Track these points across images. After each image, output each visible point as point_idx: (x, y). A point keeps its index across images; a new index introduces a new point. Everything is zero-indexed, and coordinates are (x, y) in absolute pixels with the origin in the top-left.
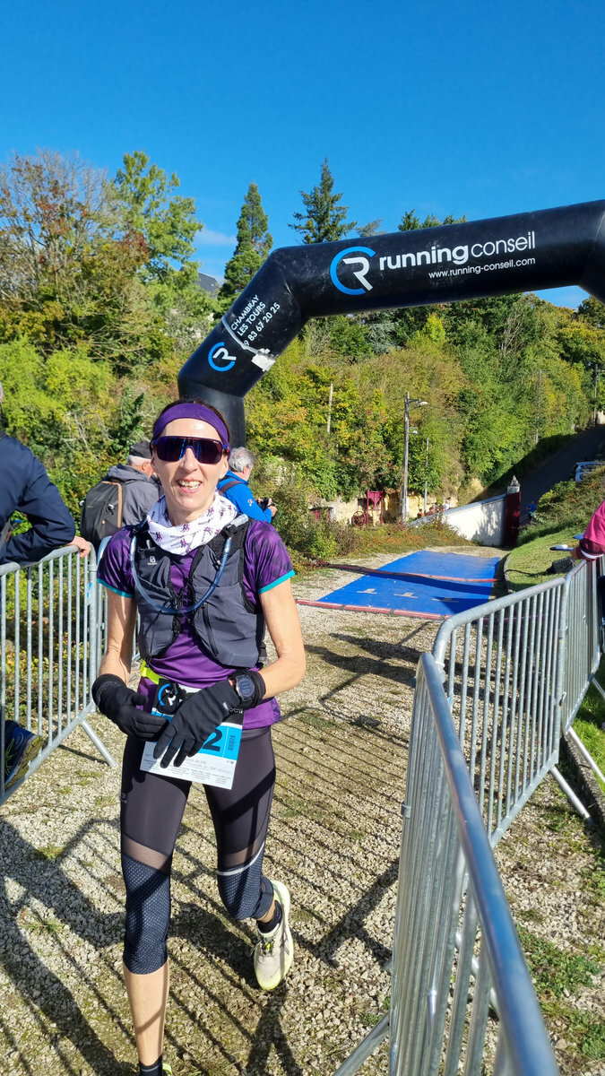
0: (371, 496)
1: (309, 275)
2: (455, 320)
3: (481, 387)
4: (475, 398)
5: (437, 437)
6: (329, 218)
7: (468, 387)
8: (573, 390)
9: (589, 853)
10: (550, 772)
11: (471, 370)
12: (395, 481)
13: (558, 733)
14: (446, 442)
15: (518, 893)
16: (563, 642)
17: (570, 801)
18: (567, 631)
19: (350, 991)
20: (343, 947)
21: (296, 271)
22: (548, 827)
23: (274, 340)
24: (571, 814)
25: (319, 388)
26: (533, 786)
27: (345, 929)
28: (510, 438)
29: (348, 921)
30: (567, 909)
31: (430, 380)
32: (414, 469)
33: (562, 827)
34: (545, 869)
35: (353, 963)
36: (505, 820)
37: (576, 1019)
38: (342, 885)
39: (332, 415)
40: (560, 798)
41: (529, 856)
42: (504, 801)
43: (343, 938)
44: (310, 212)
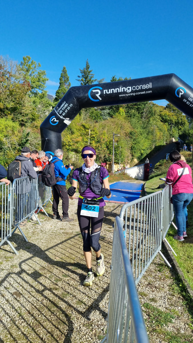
0: (102, 164)
1: (82, 95)
2: (128, 109)
3: (136, 130)
4: (135, 133)
5: (123, 146)
6: (89, 78)
7: (132, 130)
8: (165, 131)
9: (171, 279)
10: (159, 253)
11: (133, 125)
12: (110, 159)
13: (161, 240)
14: (126, 147)
15: (149, 293)
16: (162, 211)
17: (165, 262)
18: (163, 207)
19: (94, 328)
20: (92, 313)
21: (77, 94)
22: (158, 270)
23: (71, 115)
24: (165, 266)
25: (86, 130)
26: (153, 257)
27: (93, 307)
28: (146, 146)
29: (94, 304)
30: (164, 297)
31: (121, 128)
32: (116, 156)
33: (163, 270)
34: (157, 284)
35: (96, 318)
36: (144, 269)
37: (167, 334)
38: (92, 292)
39: (90, 139)
40: (162, 261)
41: (152, 280)
42: (144, 262)
43: (92, 310)
44: (82, 75)
